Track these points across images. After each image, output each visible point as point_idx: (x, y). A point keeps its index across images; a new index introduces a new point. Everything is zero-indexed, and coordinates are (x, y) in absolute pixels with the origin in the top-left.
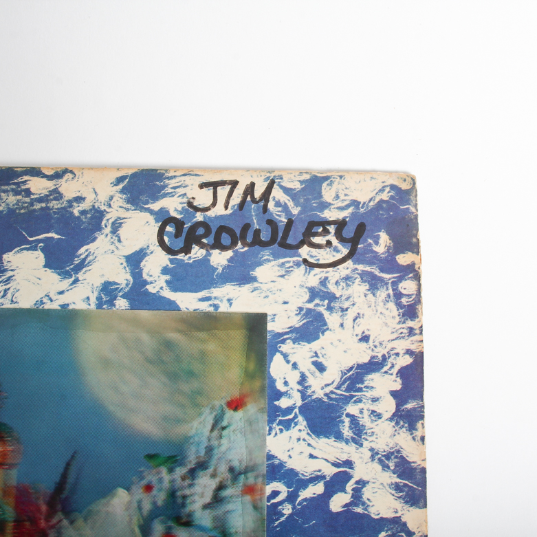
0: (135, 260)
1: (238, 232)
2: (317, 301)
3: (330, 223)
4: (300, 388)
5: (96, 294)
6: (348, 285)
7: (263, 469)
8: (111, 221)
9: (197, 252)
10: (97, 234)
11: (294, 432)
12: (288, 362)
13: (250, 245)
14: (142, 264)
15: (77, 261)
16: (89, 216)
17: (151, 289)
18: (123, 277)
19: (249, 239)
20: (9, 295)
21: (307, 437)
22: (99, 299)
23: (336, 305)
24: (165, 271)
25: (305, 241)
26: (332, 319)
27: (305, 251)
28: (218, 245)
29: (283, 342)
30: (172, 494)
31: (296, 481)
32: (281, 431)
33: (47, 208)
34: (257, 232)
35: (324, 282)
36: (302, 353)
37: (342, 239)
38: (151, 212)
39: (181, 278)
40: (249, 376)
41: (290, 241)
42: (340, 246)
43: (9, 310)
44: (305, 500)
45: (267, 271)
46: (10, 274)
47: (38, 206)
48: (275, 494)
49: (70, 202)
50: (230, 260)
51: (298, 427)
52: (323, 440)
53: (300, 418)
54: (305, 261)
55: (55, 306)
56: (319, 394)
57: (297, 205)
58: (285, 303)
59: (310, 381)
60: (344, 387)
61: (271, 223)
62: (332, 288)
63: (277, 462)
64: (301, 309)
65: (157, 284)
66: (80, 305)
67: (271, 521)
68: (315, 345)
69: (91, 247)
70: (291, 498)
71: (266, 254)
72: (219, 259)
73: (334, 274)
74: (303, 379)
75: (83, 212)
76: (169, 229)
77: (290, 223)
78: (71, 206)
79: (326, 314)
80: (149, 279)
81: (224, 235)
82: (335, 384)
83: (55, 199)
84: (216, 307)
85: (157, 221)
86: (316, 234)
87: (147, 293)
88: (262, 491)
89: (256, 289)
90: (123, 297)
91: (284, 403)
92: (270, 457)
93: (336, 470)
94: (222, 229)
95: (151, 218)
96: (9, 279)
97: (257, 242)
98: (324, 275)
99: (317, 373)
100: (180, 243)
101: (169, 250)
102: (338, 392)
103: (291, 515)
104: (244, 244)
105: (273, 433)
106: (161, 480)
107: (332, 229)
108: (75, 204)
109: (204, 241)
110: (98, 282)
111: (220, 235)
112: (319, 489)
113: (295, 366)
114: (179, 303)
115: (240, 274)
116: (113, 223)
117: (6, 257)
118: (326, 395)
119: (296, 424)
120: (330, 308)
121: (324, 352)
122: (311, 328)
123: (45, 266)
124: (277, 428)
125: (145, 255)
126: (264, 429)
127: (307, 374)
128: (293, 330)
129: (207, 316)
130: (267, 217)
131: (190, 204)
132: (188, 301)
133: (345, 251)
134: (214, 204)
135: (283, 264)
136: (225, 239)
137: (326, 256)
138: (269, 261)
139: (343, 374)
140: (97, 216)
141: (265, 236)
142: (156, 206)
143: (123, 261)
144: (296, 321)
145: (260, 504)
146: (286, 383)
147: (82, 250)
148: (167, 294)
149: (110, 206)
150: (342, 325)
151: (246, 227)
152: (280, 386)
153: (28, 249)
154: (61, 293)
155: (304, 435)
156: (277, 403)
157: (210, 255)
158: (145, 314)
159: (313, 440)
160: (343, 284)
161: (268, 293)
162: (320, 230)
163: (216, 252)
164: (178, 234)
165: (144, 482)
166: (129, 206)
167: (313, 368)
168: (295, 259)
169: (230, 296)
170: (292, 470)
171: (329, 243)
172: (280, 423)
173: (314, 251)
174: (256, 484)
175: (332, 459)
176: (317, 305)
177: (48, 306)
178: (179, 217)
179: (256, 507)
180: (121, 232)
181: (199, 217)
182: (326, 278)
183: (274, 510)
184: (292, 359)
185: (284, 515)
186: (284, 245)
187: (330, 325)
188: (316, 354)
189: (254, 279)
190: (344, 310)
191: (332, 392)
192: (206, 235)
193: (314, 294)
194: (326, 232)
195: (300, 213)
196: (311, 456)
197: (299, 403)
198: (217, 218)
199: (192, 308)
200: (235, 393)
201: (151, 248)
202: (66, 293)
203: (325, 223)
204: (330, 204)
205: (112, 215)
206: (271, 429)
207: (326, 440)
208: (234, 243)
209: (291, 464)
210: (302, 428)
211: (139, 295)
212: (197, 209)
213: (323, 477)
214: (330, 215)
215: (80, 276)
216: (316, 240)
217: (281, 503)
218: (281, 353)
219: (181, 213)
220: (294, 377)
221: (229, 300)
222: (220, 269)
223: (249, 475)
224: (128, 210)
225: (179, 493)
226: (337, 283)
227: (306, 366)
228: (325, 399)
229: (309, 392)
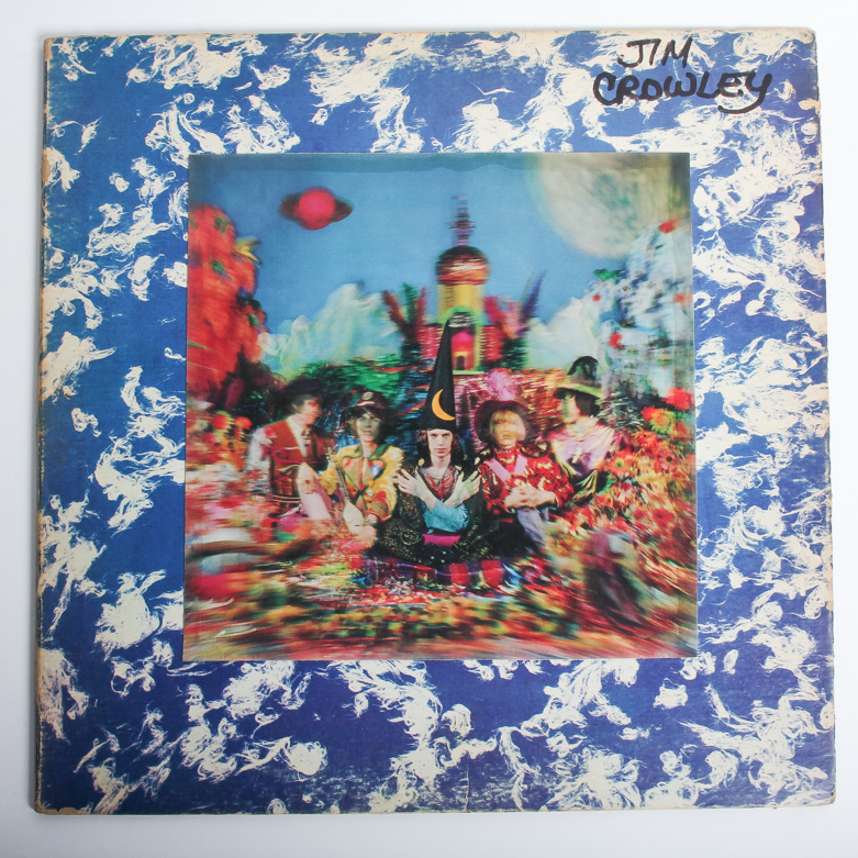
0: (575, 110)
1: (662, 85)
2: (731, 142)
3: (741, 75)
4: (719, 214)
5: (544, 140)
6: (757, 128)
7: (691, 281)
8: (553, 77)
9: (628, 102)
10: (541, 88)
11: (715, 251)
12: (708, 193)
13: (672, 95)
14: (581, 113)
15: (526, 112)
16: (533, 73)
17: (590, 134)
18: (565, 125)
19: (672, 91)
20: (471, 142)
21: (726, 255)
22: (547, 143)
23: (747, 145)
24: (601, 119)
25: (720, 90)
26: (744, 157)
27: (720, 99)
28: (645, 96)
29: (704, 176)
30: (618, 302)
31: (718, 291)
32: (704, 250)
33: (498, 67)
34: (679, 84)
35: (737, 126)
36: (719, 186)
37: (752, 89)
38: (587, 68)
39: (616, 125)
40: (677, 205)
41: (707, 91)
42: (750, 95)
43: (472, 154)
44: (725, 306)
45: (689, 116)
46: (470, 124)
47: (489, 65)
48: (701, 301)
49: (516, 61)
50: (656, 109)
51: (718, 247)
52: (739, 257)
53: (720, 239)
54: (720, 108)
55: (510, 150)
56: (735, 219)
57: (712, 59)
58: (704, 144)
59: (727, 209)
60: (756, 214)
61: (690, 76)
62: (744, 130)
63: (701, 275)
64: (718, 149)
65: (596, 130)
66: (531, 149)
67: (698, 323)
68: (731, 179)
69: (537, 99)
70: (714, 304)
71: (686, 102)
72: (648, 107)
73: (745, 119)
74: (721, 207)
75: (529, 70)
76: (603, 82)
77: (706, 75)
78: (517, 65)
79: (739, 153)
80: (588, 126)
81: (650, 86)
82: (748, 212)
83: (504, 59)
84: (646, 148)
85: (592, 76)
86: (729, 85)
87: (587, 138)
88: (690, 298)
89: (679, 133)
90: (567, 141)
91: (705, 227)
92: (696, 271)
93: (751, 282)
94: (648, 82)
95: (587, 74)
96: (469, 128)
97: (679, 92)
98: (736, 120)
99: (733, 202)
100: (612, 95)
101: (604, 101)
102: (751, 217)
103: (714, 318)
104: (668, 95)
105: (698, 252)
106: (607, 292)
107: (743, 80)
108: (521, 63)
109: (633, 92)
110: (545, 130)
111: (647, 87)
112: (736, 297)
113: (714, 196)
114: (614, 145)
115: (666, 120)
116: (555, 79)
117: (465, 110)
118: (741, 220)
119: (716, 244)
120: (742, 148)
121: (738, 184)
122: (727, 164)
123: (499, 117)
124: (701, 248)
125: (584, 105)
126: (690, 248)
127: (725, 203)
128: (712, 166)
129: (639, 155)
130: (686, 70)
131: (620, 61)
132: (622, 144)
133: (755, 99)
134: (641, 60)
135: (702, 111)
136: (652, 91)
137: (738, 103)
138: (689, 108)
139: (755, 203)
140: (541, 73)
141: (685, 87)
142: (591, 63)
143: (566, 111)
144: (714, 159)
145: (688, 310)
146: (707, 211)
147: (530, 102)
148: (604, 138)
149: (551, 64)
150: (753, 162)
151: (669, 79)
152: (702, 213)
153: (483, 103)
154: (514, 139)
155: (723, 253)
156: (700, 227)
157: (639, 104)
158: (585, 155)
159: (731, 257)
160: (753, 127)
161: (690, 136)
162: (733, 81)
163: (644, 102)
164: (610, 87)
165: (594, 293)
166: (567, 63)
167: (729, 198)
168: (712, 106)
169: (657, 139)
170: (714, 282)
171: (740, 92)
172: (703, 243)
173: (728, 99)
174: (684, 293)
175: (747, 273)
176: (731, 145)
177: (504, 150)
178: (611, 72)
179: (685, 312)
180: (562, 86)
181: (628, 72)
182: (739, 122)
183: (700, 314)
184: (712, 191)
185: (707, 318)
186: (702, 94)
187: (743, 162)
188: (732, 187)
189: (677, 124)
190: (754, 149)
191: (746, 218)
192: (635, 87)
193: (728, 136)
194: (738, 82)
195: (714, 67)
196: (730, 271)
197: (719, 227)
198: (643, 72)
199: (625, 150)
200: (665, 218)
201: (589, 99)
202: (519, 140)
203: (737, 75)
204: (741, 58)
205: (553, 72)
206: (695, 249)
207: (742, 257)
208: (659, 94)
209: (712, 277)
210: (722, 247)
211: (580, 139)
212: (626, 65)
213: (741, 287)
214: (741, 67)
215: (530, 124)
216: (729, 90)
217: (706, 308)
218: (702, 185)
219: (613, 68)
220: (713, 206)
221: (656, 142)
222: (648, 117)
223: (679, 286)
224: (566, 67)
225: (623, 301)
226: (748, 126)
227: (723, 196)
228: (740, 224)
229: (727, 218)
